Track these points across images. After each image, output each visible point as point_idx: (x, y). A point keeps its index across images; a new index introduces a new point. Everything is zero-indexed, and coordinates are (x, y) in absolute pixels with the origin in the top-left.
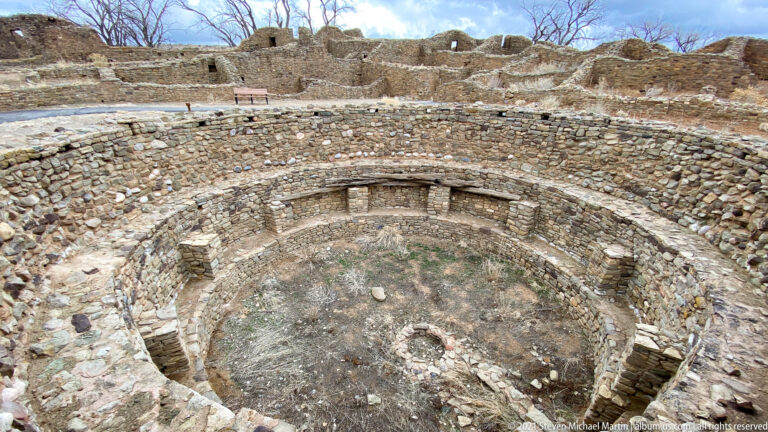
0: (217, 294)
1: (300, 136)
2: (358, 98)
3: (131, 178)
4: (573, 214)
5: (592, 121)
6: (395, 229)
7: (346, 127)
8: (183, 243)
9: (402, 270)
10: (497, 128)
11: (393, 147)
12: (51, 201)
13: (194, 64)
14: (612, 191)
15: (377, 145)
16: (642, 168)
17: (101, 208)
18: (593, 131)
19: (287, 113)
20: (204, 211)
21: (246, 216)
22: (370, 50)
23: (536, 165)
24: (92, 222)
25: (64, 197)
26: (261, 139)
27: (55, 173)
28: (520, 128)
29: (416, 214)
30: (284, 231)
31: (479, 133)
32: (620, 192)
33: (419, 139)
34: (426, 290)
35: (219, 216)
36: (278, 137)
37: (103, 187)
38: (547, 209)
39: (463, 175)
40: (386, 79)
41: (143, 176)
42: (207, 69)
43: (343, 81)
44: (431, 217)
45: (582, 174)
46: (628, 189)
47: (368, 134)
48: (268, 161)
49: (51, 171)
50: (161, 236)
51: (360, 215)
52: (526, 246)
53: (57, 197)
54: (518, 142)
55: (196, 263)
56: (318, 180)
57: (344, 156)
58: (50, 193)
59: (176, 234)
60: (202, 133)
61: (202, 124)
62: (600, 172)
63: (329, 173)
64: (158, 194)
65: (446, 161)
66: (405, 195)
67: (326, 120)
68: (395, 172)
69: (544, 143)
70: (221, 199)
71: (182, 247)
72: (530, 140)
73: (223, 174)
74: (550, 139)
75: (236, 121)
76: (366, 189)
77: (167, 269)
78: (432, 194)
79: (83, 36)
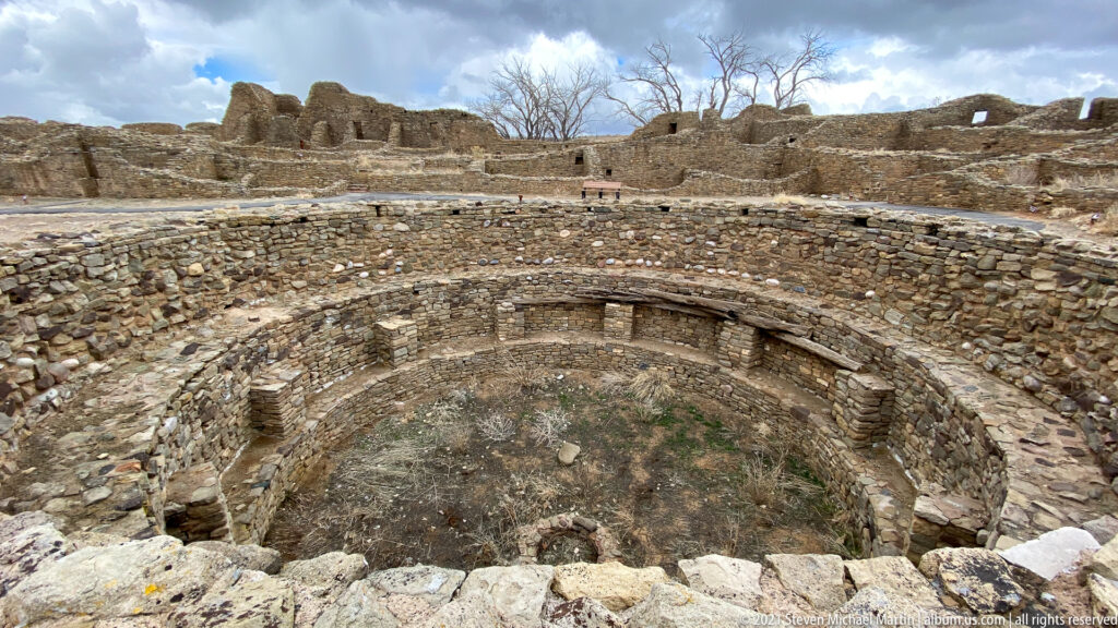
0: (388, 385)
1: (565, 233)
2: (760, 195)
3: (360, 253)
4: (939, 418)
5: (1009, 243)
6: (665, 376)
7: (626, 226)
8: (379, 323)
9: (633, 436)
10: (849, 244)
11: (687, 258)
12: (267, 259)
13: (562, 156)
14: (1039, 390)
15: (666, 253)
16: (1092, 348)
17: (313, 273)
18: (1011, 261)
19: (555, 207)
20: (420, 297)
21: (471, 313)
22: (803, 132)
23: (907, 313)
24: (298, 284)
25: (281, 258)
26: (516, 232)
27: (281, 238)
28: (885, 247)
29: (701, 360)
30: (509, 339)
31: (821, 249)
32: (1052, 394)
33: (727, 250)
34: (641, 475)
35: (436, 306)
36: (538, 232)
37: (323, 256)
38: (906, 402)
39: (783, 312)
40: (815, 170)
41: (372, 253)
42: (573, 161)
43: (747, 174)
44: (723, 370)
45: (986, 343)
46: (1065, 388)
47: (654, 237)
48: (520, 258)
49: (278, 236)
50: (354, 310)
51: (618, 342)
52: (852, 462)
53: (273, 257)
54: (881, 269)
55: (384, 346)
56: (571, 287)
57: (619, 262)
58: (269, 253)
59: (376, 313)
60: (452, 221)
61: (456, 212)
62: (1017, 345)
63: (587, 280)
64: (382, 272)
65: (765, 288)
66: (694, 327)
67: (601, 217)
68: (678, 293)
69: (924, 277)
70: (444, 288)
71: (377, 327)
72: (899, 267)
73: (465, 265)
74: (934, 269)
75: (493, 212)
76: (631, 308)
77: (349, 343)
78: (726, 334)
79: (481, 130)
